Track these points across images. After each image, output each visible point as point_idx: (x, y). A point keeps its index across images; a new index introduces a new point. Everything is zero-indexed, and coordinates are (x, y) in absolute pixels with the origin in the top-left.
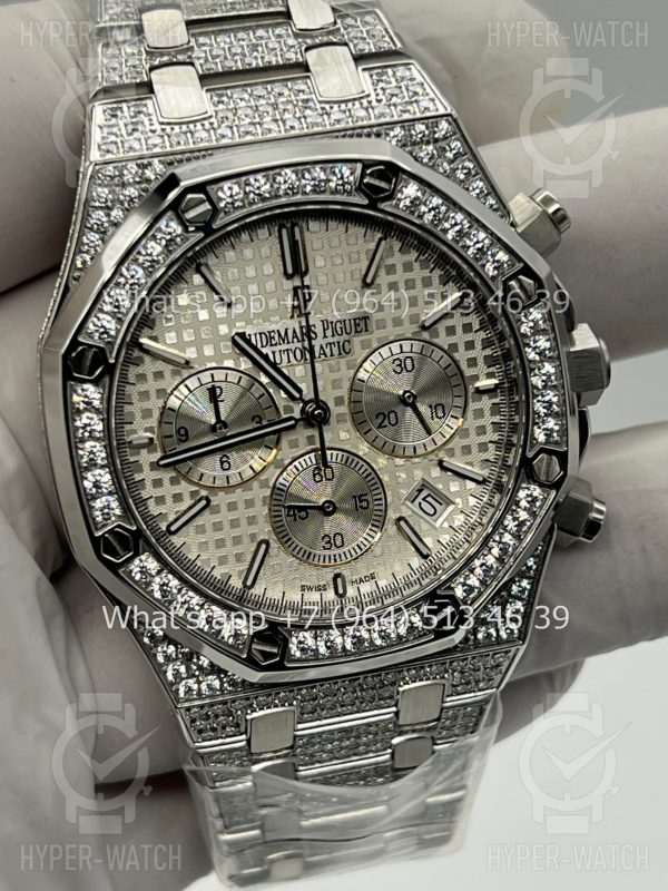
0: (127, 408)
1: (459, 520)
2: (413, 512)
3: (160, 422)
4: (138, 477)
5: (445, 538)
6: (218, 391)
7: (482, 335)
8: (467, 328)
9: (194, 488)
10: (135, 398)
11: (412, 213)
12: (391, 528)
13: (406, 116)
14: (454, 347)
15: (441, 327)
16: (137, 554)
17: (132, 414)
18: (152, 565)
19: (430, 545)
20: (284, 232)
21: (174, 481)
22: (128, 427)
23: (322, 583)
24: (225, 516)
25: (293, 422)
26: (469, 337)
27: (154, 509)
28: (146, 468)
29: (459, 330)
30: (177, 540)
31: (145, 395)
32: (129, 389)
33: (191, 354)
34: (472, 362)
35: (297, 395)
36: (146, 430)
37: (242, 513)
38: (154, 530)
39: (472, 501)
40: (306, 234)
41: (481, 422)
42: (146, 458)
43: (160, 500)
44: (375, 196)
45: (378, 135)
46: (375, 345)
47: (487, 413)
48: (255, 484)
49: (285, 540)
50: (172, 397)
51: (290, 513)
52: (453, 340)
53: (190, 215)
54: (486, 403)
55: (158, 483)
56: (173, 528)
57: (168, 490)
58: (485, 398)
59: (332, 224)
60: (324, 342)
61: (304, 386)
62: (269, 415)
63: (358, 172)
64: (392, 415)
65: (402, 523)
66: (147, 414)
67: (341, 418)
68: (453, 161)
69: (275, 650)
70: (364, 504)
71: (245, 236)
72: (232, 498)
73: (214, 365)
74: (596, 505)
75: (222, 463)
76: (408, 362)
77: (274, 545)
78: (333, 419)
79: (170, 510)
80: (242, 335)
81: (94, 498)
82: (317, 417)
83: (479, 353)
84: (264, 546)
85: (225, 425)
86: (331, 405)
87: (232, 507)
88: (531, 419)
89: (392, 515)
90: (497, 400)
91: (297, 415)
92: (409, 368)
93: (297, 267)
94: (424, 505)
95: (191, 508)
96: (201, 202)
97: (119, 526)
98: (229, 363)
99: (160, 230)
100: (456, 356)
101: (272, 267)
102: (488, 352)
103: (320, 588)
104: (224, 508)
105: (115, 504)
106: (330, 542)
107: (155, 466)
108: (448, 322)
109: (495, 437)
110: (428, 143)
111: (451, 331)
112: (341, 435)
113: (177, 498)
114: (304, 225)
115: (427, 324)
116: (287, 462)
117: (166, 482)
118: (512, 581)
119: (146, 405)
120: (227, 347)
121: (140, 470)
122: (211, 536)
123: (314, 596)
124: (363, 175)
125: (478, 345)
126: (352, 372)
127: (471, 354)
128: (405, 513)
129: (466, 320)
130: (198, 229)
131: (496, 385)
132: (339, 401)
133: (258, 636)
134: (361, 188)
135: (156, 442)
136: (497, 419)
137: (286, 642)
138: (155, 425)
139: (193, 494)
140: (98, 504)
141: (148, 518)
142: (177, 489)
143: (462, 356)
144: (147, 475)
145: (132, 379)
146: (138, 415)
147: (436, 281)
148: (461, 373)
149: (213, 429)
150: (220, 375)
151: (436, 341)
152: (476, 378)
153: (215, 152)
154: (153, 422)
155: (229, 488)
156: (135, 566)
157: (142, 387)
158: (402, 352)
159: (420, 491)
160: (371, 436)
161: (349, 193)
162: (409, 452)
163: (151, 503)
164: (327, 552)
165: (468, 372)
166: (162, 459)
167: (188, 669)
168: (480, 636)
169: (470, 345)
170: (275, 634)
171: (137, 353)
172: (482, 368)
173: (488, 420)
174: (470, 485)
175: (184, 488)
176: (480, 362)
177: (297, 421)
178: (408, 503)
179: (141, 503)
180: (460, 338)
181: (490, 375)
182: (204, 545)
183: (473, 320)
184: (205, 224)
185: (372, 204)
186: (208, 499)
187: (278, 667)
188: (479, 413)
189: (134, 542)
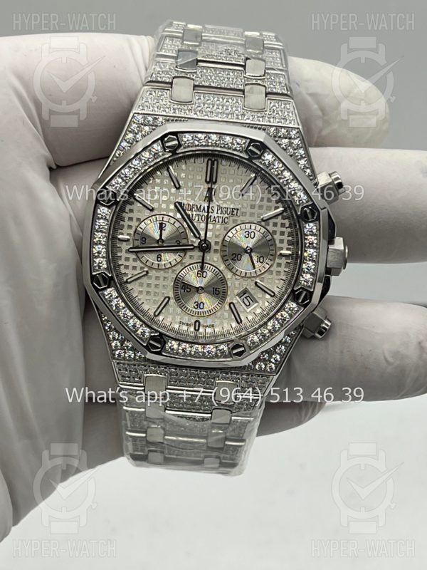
0: (122, 223)
1: (259, 311)
2: (238, 302)
3: (135, 232)
4: (119, 254)
5: (250, 317)
6: (164, 225)
7: (289, 230)
8: (283, 225)
9: (143, 266)
10: (126, 219)
11: (268, 167)
12: (228, 308)
13: (280, 124)
14: (275, 232)
15: (271, 222)
16: (109, 287)
17: (123, 226)
18: (115, 294)
19: (242, 319)
20: (210, 162)
21: (134, 260)
22: (120, 231)
23: (189, 323)
24: (153, 281)
25: (192, 247)
26: (284, 229)
27: (123, 270)
28: (124, 251)
29: (279, 225)
30: (130, 286)
31: (131, 219)
32: (124, 215)
33: (155, 205)
34: (282, 241)
35: (198, 236)
36: (128, 234)
37: (161, 282)
38: (120, 279)
39: (267, 304)
40: (220, 165)
41: (279, 269)
42: (125, 246)
43: (127, 267)
44: (252, 156)
45: (264, 130)
46: (239, 223)
47: (283, 265)
48: (170, 271)
49: (177, 299)
50: (143, 223)
51: (183, 289)
52: (275, 229)
53: (168, 145)
54: (283, 261)
55: (127, 259)
56: (129, 281)
57: (131, 263)
58: (284, 258)
59: (233, 164)
60: (216, 215)
61: (202, 233)
62: (184, 242)
63: (247, 144)
64: (239, 256)
65: (232, 305)
66: (130, 227)
67: (216, 251)
68: (295, 149)
69: (159, 346)
70: (217, 292)
71: (192, 160)
72: (158, 274)
73: (165, 213)
74: (326, 322)
75: (158, 258)
76: (253, 234)
77: (172, 301)
78: (212, 250)
79: (130, 272)
80: (180, 203)
81: (96, 257)
82: (204, 247)
83: (285, 238)
84: (167, 299)
85: (163, 241)
86: (213, 244)
87: (157, 278)
88: (300, 271)
89: (228, 300)
90: (289, 261)
91: (196, 245)
92: (252, 236)
93: (211, 180)
94: (245, 300)
95: (139, 273)
96: (174, 140)
97: (104, 273)
98: (171, 214)
99: (153, 148)
100: (275, 237)
101: (201, 177)
102: (290, 238)
103: (187, 325)
104: (154, 278)
105: (104, 263)
106: (198, 305)
107: (128, 251)
108: (274, 220)
109: (284, 278)
110: (286, 138)
111: (275, 225)
112: (214, 258)
113: (134, 268)
114: (220, 161)
115: (264, 219)
116: (187, 264)
117: (131, 260)
118: (278, 345)
119: (131, 223)
120: (172, 207)
121: (121, 251)
122: (145, 289)
123: (185, 328)
124: (249, 145)
125: (286, 234)
126: (226, 232)
127: (282, 237)
128: (234, 301)
129: (283, 222)
130: (170, 152)
131: (290, 254)
132: (217, 243)
133: (152, 338)
134: (247, 151)
135: (131, 240)
136: (287, 270)
137: (165, 343)
138: (132, 233)
139: (142, 268)
140: (97, 260)
141: (119, 275)
142: (135, 264)
143: (277, 237)
144: (123, 254)
145: (127, 210)
146: (126, 227)
147: (274, 201)
148: (275, 245)
149: (158, 241)
150: (166, 218)
151: (267, 227)
152: (282, 249)
153: (189, 120)
154: (132, 232)
155: (158, 269)
156: (107, 292)
157: (130, 215)
158: (250, 228)
159: (245, 294)
160: (227, 263)
161: (241, 152)
162: (243, 274)
163: (122, 267)
164: (194, 310)
165: (279, 245)
166: (131, 248)
167: (122, 345)
168: (257, 367)
169: (282, 233)
170: (161, 339)
171: (132, 200)
172: (285, 245)
173: (282, 269)
174: (268, 296)
175: (138, 264)
176: (286, 241)
177: (195, 247)
178: (237, 297)
179: (117, 266)
180: (279, 229)
181: (288, 249)
182: (141, 292)
183: (287, 222)
184: (174, 150)
185: (250, 159)
186: (147, 272)
187: (159, 353)
188: (279, 265)
189: (109, 282)
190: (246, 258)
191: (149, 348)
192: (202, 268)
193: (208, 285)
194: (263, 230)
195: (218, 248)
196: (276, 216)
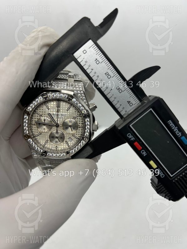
0: (33, 120)
1: (74, 143)
4: (32, 128)
5: (71, 145)
6: (45, 120)
7: (82, 120)
8: (80, 119)
10: (34, 118)
11: (74, 103)
12: (65, 142)
15: (76, 118)
18: (31, 140)
19: (69, 145)
20: (57, 102)
22: (32, 122)
24: (43, 136)
26: (80, 120)
28: (34, 127)
30: (36, 137)
31: (35, 118)
32: (33, 117)
39: (76, 141)
40: (60, 103)
43: (35, 132)
45: (73, 91)
46: (67, 118)
48: (48, 133)
51: (52, 137)
52: (77, 120)
54: (80, 129)
55: (35, 130)
59: (64, 102)
60: (60, 117)
61: (56, 122)
64: (68, 128)
67: (61, 127)
68: (83, 97)
69: (45, 154)
70: (62, 138)
72: (44, 134)
75: (44, 129)
76: (71, 121)
77: (49, 141)
78: (60, 127)
80: (49, 113)
81: (25, 130)
82: (57, 126)
84: (47, 140)
86: (60, 125)
88: (85, 132)
89: (65, 140)
90: (82, 129)
93: (58, 106)
94: (70, 140)
95: (39, 134)
97: (27, 134)
99: (39, 98)
101: (55, 106)
102: (82, 122)
106: (56, 142)
108: (78, 118)
109: (81, 133)
110: (80, 94)
111: (78, 119)
113: (37, 132)
114: (60, 101)
115: (74, 117)
119: (35, 120)
120: (47, 114)
122: (41, 138)
123: (53, 148)
124: (68, 96)
127: (80, 122)
128: (67, 140)
129: (80, 118)
132: (61, 124)
133: (43, 152)
134: (68, 98)
135: (36, 125)
137: (47, 153)
139: (39, 132)
141: (33, 134)
143: (78, 122)
147: (77, 112)
148: (78, 124)
150: (46, 118)
152: (80, 125)
155: (44, 132)
156: (29, 140)
157: (35, 117)
159: (70, 138)
160: (64, 130)
161: (66, 99)
162: (69, 133)
169: (80, 121)
171: (35, 113)
173: (80, 131)
179: (32, 132)
180: (79, 120)
182: (39, 139)
183: (81, 118)
184: (46, 98)
185: (69, 100)
186: (41, 133)
187: (45, 156)
188: (79, 130)
189: (29, 137)
190: (70, 128)
191: (42, 155)
192: (57, 131)
193: (59, 136)
194: (74, 120)
195: (61, 126)
196: (78, 117)
